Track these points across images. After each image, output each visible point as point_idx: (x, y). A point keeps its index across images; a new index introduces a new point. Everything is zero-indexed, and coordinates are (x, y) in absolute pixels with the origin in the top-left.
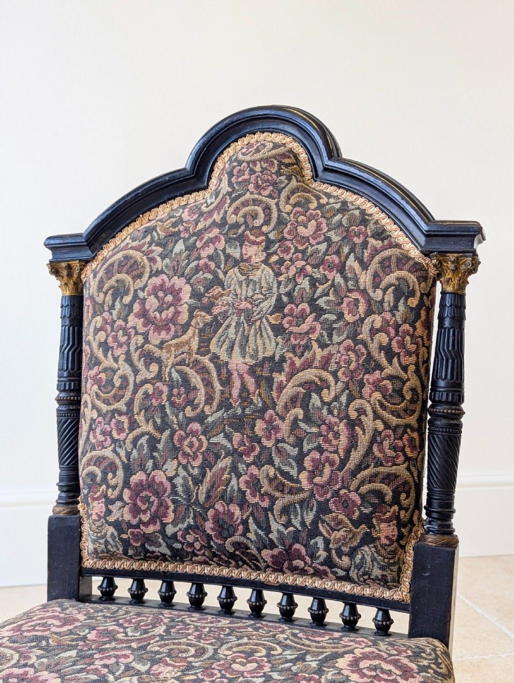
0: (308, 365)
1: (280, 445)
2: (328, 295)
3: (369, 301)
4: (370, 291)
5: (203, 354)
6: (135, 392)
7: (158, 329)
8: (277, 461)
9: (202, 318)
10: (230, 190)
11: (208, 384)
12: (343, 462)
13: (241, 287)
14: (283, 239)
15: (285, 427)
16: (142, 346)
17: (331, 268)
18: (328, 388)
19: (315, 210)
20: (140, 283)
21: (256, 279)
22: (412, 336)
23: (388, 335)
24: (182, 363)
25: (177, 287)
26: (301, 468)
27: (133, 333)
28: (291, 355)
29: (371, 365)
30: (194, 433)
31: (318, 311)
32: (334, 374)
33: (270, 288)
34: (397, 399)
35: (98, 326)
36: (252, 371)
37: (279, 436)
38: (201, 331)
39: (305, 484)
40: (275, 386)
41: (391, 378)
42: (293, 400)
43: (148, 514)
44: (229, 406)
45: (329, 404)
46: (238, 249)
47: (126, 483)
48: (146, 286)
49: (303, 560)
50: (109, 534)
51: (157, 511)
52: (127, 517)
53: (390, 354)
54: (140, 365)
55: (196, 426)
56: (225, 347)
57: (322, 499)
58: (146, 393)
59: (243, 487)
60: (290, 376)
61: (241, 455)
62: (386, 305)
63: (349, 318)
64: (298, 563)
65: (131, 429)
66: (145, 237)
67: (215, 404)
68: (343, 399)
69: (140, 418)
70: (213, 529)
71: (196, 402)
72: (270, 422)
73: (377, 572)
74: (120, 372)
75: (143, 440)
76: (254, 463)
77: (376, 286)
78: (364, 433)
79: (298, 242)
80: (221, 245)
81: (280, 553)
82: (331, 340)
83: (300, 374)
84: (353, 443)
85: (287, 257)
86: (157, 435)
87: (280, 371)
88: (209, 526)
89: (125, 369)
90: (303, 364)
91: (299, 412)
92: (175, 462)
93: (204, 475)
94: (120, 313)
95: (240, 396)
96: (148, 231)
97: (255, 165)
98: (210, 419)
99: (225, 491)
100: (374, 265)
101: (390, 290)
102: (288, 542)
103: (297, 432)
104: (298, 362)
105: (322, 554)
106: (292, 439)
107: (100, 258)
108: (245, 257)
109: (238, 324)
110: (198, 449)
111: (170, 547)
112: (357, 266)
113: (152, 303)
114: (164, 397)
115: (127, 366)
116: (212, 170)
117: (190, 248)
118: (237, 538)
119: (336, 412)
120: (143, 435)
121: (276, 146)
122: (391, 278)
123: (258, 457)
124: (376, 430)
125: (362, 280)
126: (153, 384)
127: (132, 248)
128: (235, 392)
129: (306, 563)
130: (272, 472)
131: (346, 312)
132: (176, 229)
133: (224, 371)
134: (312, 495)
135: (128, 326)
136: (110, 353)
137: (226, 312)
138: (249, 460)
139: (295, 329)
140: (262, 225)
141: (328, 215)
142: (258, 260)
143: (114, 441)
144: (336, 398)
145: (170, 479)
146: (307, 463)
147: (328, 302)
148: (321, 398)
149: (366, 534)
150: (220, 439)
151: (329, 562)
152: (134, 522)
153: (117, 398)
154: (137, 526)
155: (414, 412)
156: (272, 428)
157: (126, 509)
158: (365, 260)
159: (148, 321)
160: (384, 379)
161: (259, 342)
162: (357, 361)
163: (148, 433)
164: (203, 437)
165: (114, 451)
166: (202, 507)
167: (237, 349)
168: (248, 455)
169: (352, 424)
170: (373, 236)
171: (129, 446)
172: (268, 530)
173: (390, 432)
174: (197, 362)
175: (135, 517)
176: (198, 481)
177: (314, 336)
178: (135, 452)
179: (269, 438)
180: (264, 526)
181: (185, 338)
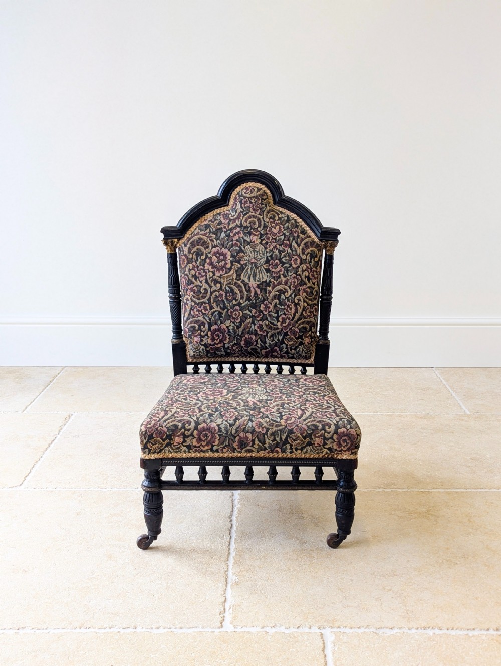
0: (279, 284)
1: (270, 313)
2: (286, 257)
3: (301, 259)
4: (301, 255)
5: (239, 280)
6: (211, 295)
7: (219, 270)
8: (269, 319)
9: (237, 266)
10: (242, 210)
11: (241, 291)
12: (293, 318)
13: (251, 253)
14: (267, 233)
15: (271, 307)
16: (213, 276)
17: (286, 245)
18: (287, 292)
19: (277, 221)
20: (208, 250)
21: (257, 250)
22: (316, 272)
23: (308, 272)
24: (230, 283)
25: (224, 252)
26: (278, 321)
27: (208, 272)
28: (273, 280)
29: (302, 283)
30: (237, 310)
31: (283, 263)
32: (289, 287)
33: (263, 254)
34: (311, 295)
35: (191, 268)
36: (258, 286)
37: (270, 310)
38: (237, 271)
39: (279, 327)
40: (268, 291)
41: (309, 287)
42: (274, 297)
43: (219, 340)
44: (251, 300)
45: (288, 298)
46: (249, 237)
47: (210, 330)
48: (211, 251)
49: (277, 352)
50: (201, 349)
51: (222, 338)
52: (210, 342)
53: (309, 279)
54: (212, 284)
55: (237, 307)
56: (247, 278)
57: (285, 331)
58: (216, 295)
59: (256, 328)
60: (273, 288)
61: (255, 317)
62: (307, 261)
63: (294, 266)
64: (275, 354)
65: (211, 309)
66: (206, 229)
67: (245, 299)
68: (293, 296)
69: (214, 305)
70: (244, 344)
71: (237, 298)
72: (266, 305)
73: (304, 354)
74: (203, 287)
75: (216, 313)
76: (260, 320)
77: (303, 253)
78: (300, 307)
79: (272, 235)
80: (242, 235)
81: (269, 351)
82: (288, 274)
83: (277, 287)
84: (296, 311)
85: (269, 241)
86: (222, 311)
87: (269, 286)
88: (242, 343)
89: (205, 286)
90: (278, 283)
91: (277, 301)
92: (230, 321)
93: (241, 325)
94: (200, 262)
95: (254, 296)
96: (207, 226)
97: (252, 200)
98: (243, 305)
99: (249, 330)
100: (302, 245)
101: (309, 255)
102: (272, 347)
103: (276, 308)
104: (276, 283)
105: (285, 350)
106: (274, 311)
107: (186, 237)
108: (252, 241)
109: (252, 268)
110: (239, 316)
111: (225, 352)
112: (296, 245)
113: (214, 259)
114: (224, 296)
115: (206, 285)
116: (230, 198)
117: (228, 236)
118: (253, 347)
119: (290, 301)
120: (216, 311)
121: (259, 190)
122: (309, 250)
123: (262, 318)
124: (304, 306)
125: (298, 251)
126: (219, 292)
127: (202, 234)
128: (252, 294)
129: (278, 353)
130: (267, 323)
131: (293, 263)
132: (220, 227)
133: (247, 287)
134: (282, 330)
135: (205, 268)
136: (198, 279)
137: (246, 263)
138: (258, 319)
139: (274, 270)
140: (258, 227)
141: (283, 223)
142: (257, 242)
143: (203, 314)
144: (290, 296)
145: (227, 327)
146: (280, 319)
147: (286, 260)
148: (285, 296)
149: (300, 342)
150: (247, 312)
151: (287, 352)
152: (212, 343)
153: (203, 297)
154: (214, 345)
155: (316, 299)
156: (267, 307)
157: (210, 339)
158: (299, 243)
159: (214, 267)
160: (306, 288)
161: (261, 275)
162: (298, 282)
163: (218, 311)
164: (241, 312)
165: (204, 318)
166: (240, 336)
167: (252, 279)
168: (258, 317)
169: (296, 305)
170: (301, 233)
171: (210, 316)
172: (265, 343)
173: (309, 307)
174: (236, 283)
175: (213, 342)
176: (238, 328)
177: (281, 273)
178: (213, 318)
179: (266, 311)
180: (264, 341)
181: (230, 273)
